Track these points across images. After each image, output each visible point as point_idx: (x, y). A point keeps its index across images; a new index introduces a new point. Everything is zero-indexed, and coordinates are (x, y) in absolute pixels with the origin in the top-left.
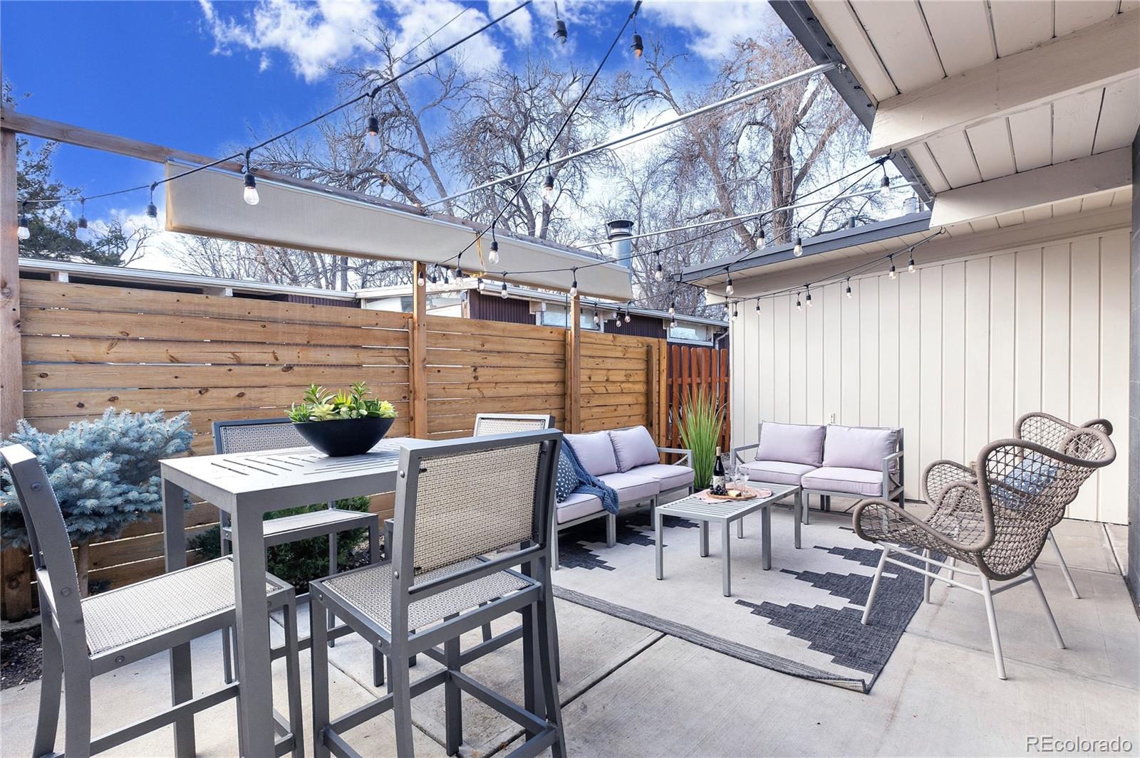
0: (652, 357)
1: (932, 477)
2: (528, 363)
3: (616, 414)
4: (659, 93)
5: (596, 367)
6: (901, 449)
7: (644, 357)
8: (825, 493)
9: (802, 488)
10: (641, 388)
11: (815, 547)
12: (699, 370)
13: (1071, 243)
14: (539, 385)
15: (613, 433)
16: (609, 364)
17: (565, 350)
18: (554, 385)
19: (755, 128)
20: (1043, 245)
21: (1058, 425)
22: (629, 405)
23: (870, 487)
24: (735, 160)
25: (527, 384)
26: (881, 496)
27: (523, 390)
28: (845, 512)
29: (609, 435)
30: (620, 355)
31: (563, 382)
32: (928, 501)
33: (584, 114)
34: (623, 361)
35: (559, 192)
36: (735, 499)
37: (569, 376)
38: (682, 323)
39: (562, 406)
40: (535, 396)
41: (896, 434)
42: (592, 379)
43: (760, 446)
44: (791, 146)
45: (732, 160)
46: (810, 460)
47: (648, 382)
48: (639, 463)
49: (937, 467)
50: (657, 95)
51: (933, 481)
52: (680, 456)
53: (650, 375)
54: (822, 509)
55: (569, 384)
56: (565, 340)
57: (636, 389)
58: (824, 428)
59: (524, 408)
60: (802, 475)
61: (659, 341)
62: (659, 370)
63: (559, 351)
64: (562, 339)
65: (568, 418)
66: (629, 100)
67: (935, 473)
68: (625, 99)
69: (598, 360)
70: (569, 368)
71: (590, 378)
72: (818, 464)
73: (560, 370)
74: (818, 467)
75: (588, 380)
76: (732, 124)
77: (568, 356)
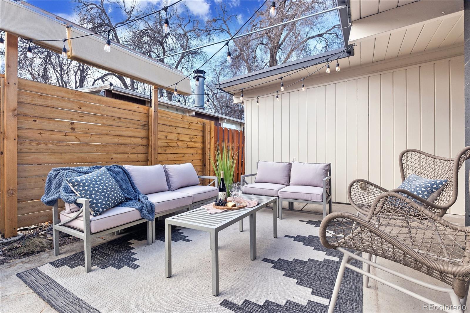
0: (206, 129)
1: (353, 190)
2: (120, 124)
3: (184, 158)
4: (224, 30)
5: (170, 131)
6: (330, 175)
7: (201, 129)
8: (291, 201)
9: (279, 198)
10: (200, 145)
11: (286, 236)
12: (233, 140)
13: (406, 70)
14: (129, 138)
15: (167, 166)
16: (179, 130)
17: (149, 119)
18: (140, 139)
19: (263, 46)
20: (393, 70)
21: (424, 156)
22: (192, 154)
23: (316, 196)
24: (255, 58)
25: (119, 137)
26: (323, 202)
27: (116, 140)
28: (301, 210)
29: (164, 167)
30: (187, 126)
31: (147, 138)
32: (352, 203)
33: (193, 36)
34: (189, 130)
35: (182, 68)
36: (231, 209)
37: (151, 135)
38: (229, 121)
39: (147, 152)
40: (126, 145)
41: (328, 166)
42: (168, 138)
43: (257, 175)
44: (277, 57)
45: (253, 58)
46: (283, 182)
47: (204, 142)
48: (184, 185)
49: (356, 183)
50: (224, 31)
51: (354, 192)
52: (210, 181)
53: (204, 138)
54: (290, 209)
55: (151, 139)
56: (149, 114)
57: (196, 146)
58: (290, 164)
59: (116, 152)
60: (279, 190)
61: (210, 122)
62: (210, 137)
63: (144, 119)
64: (146, 112)
65: (150, 159)
66: (212, 31)
67: (355, 187)
68: (211, 31)
69: (171, 128)
70: (151, 130)
71: (166, 137)
72: (287, 184)
73: (145, 131)
74: (287, 186)
75: (165, 138)
76: (253, 43)
77: (150, 123)
